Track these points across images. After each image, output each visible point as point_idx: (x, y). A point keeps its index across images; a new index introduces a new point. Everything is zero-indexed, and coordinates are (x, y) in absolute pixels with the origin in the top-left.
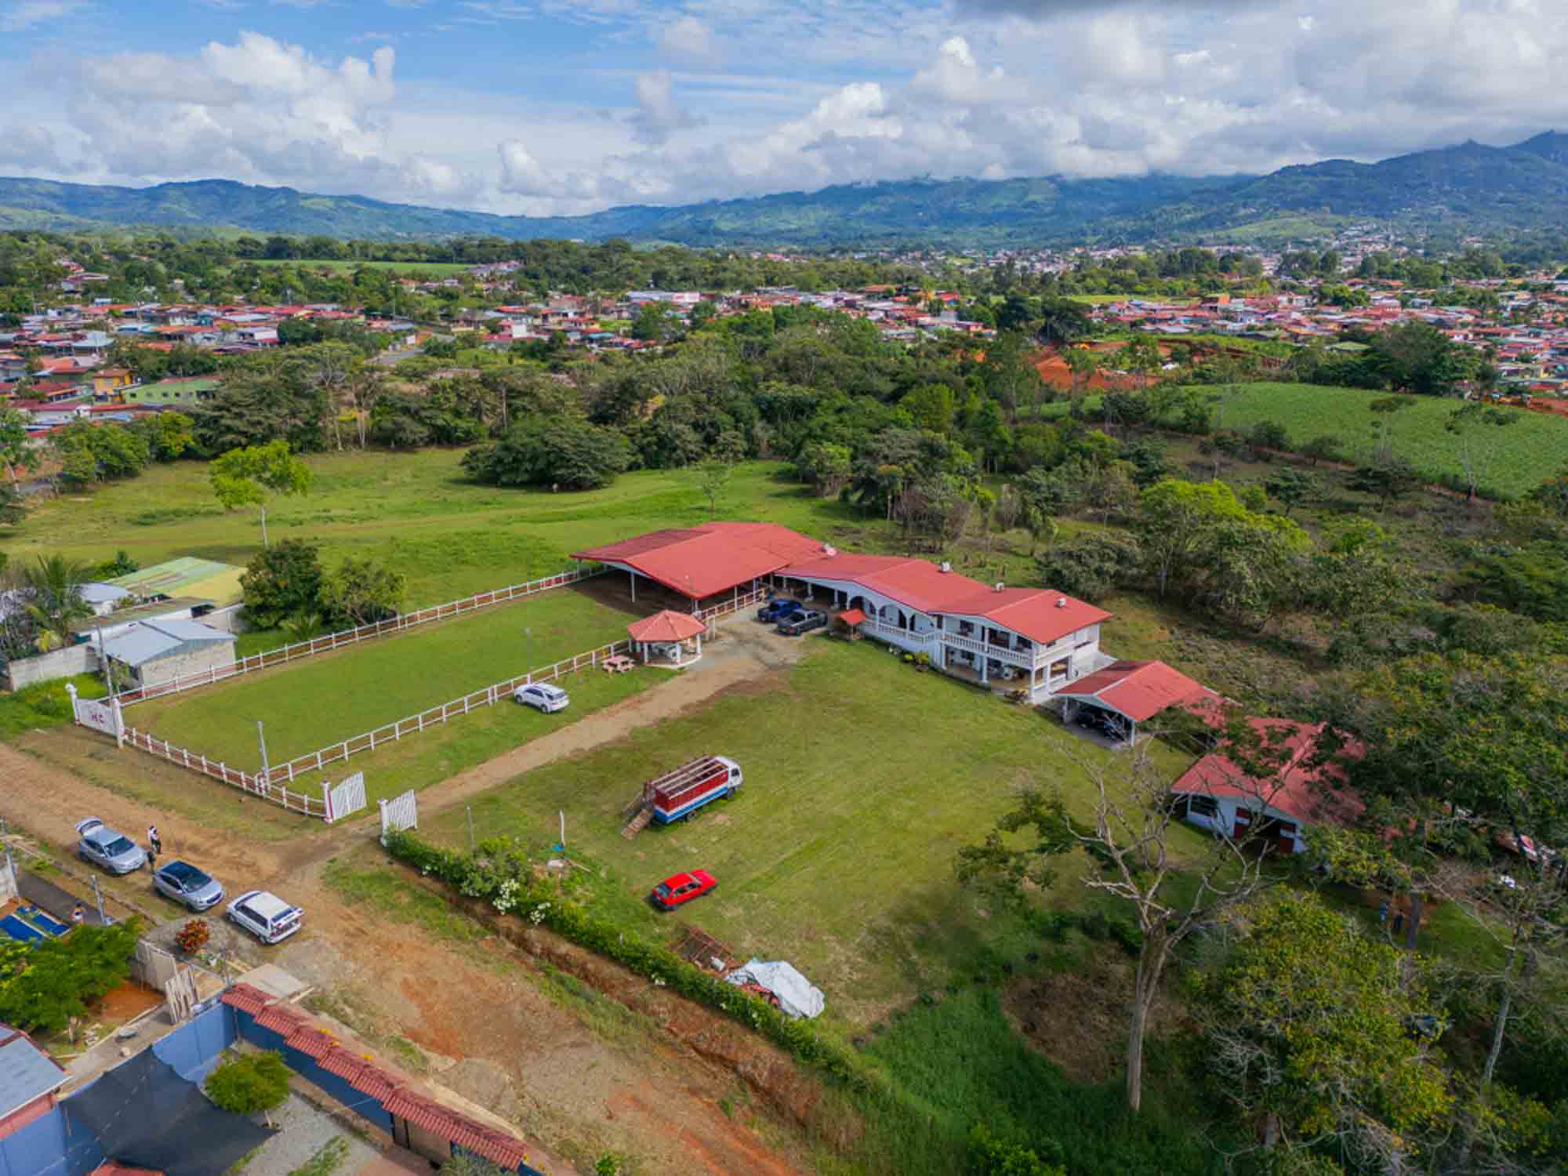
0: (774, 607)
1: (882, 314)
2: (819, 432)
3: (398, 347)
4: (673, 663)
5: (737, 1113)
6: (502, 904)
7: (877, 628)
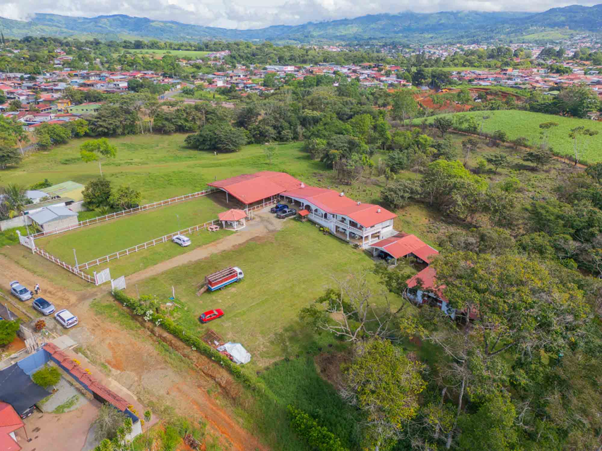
0: (277, 207)
1: (366, 76)
2: (316, 133)
3: (173, 89)
4: (234, 228)
5: (212, 394)
6: (146, 318)
7: (312, 217)
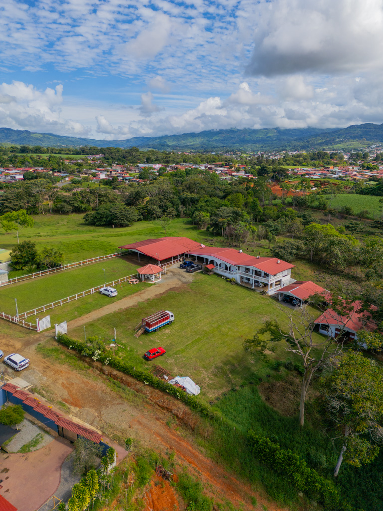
0: (185, 264)
1: (220, 172)
2: (200, 208)
3: (63, 181)
4: (152, 281)
5: (171, 426)
6: (95, 358)
7: (218, 271)
